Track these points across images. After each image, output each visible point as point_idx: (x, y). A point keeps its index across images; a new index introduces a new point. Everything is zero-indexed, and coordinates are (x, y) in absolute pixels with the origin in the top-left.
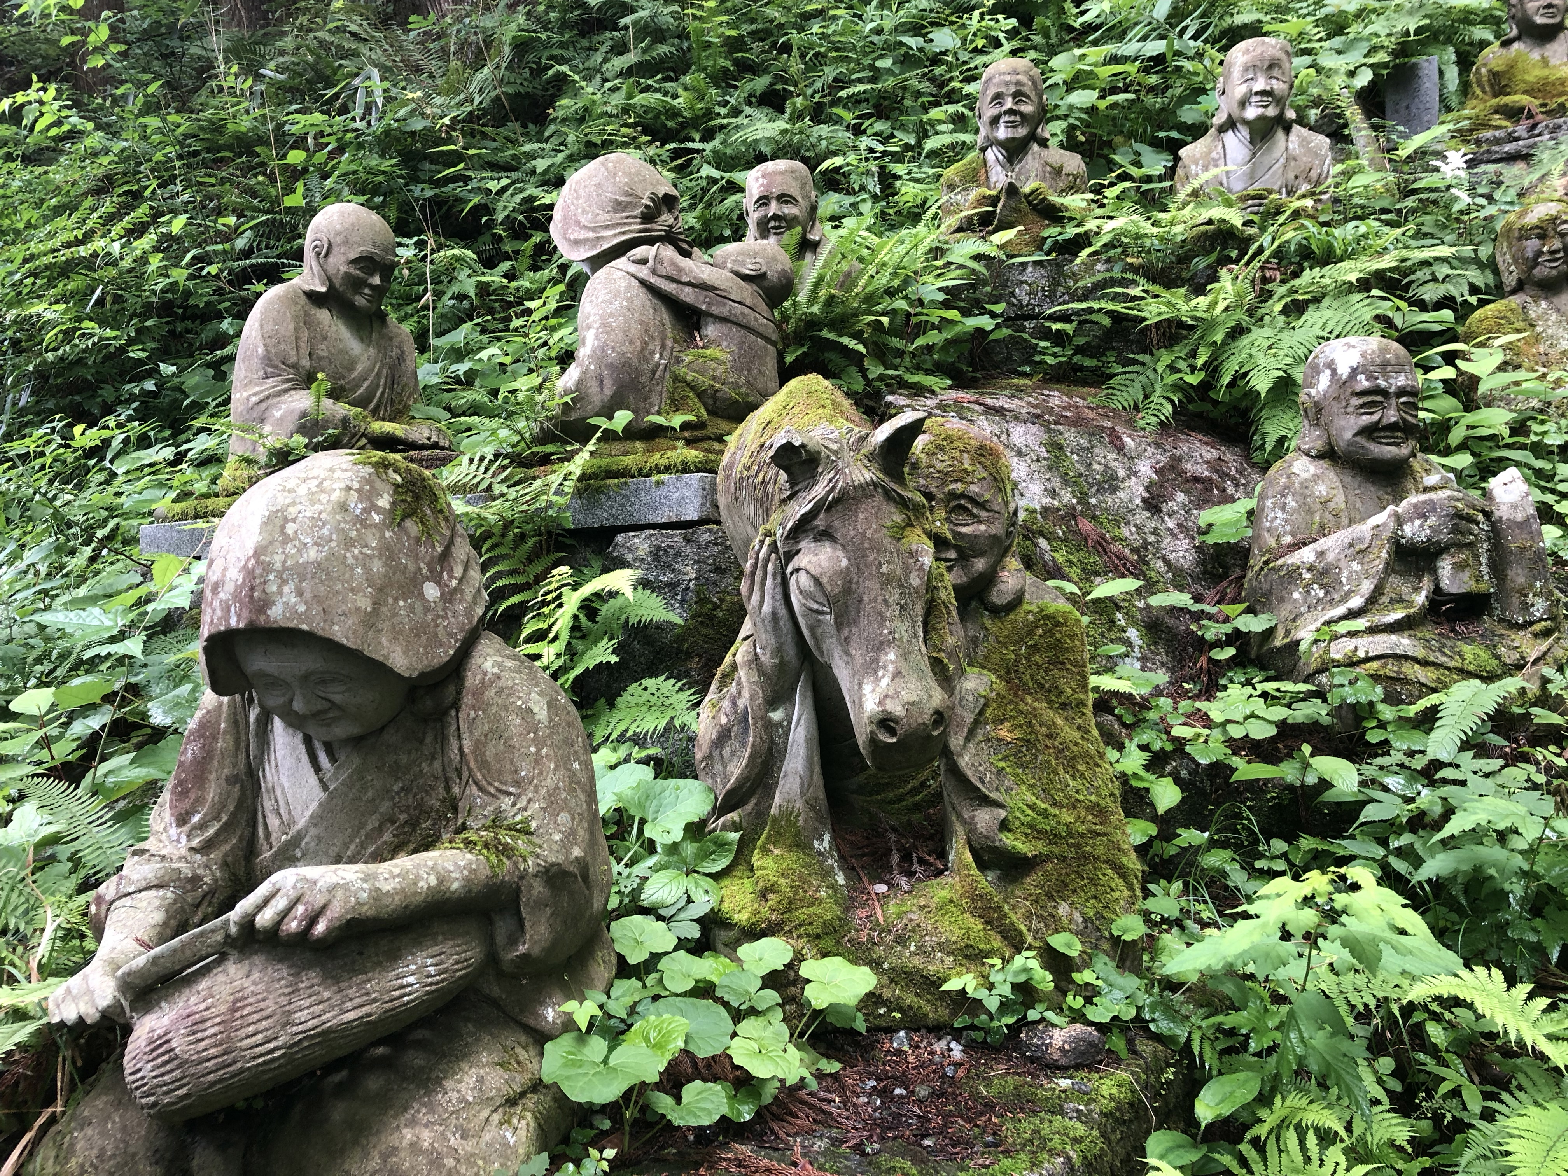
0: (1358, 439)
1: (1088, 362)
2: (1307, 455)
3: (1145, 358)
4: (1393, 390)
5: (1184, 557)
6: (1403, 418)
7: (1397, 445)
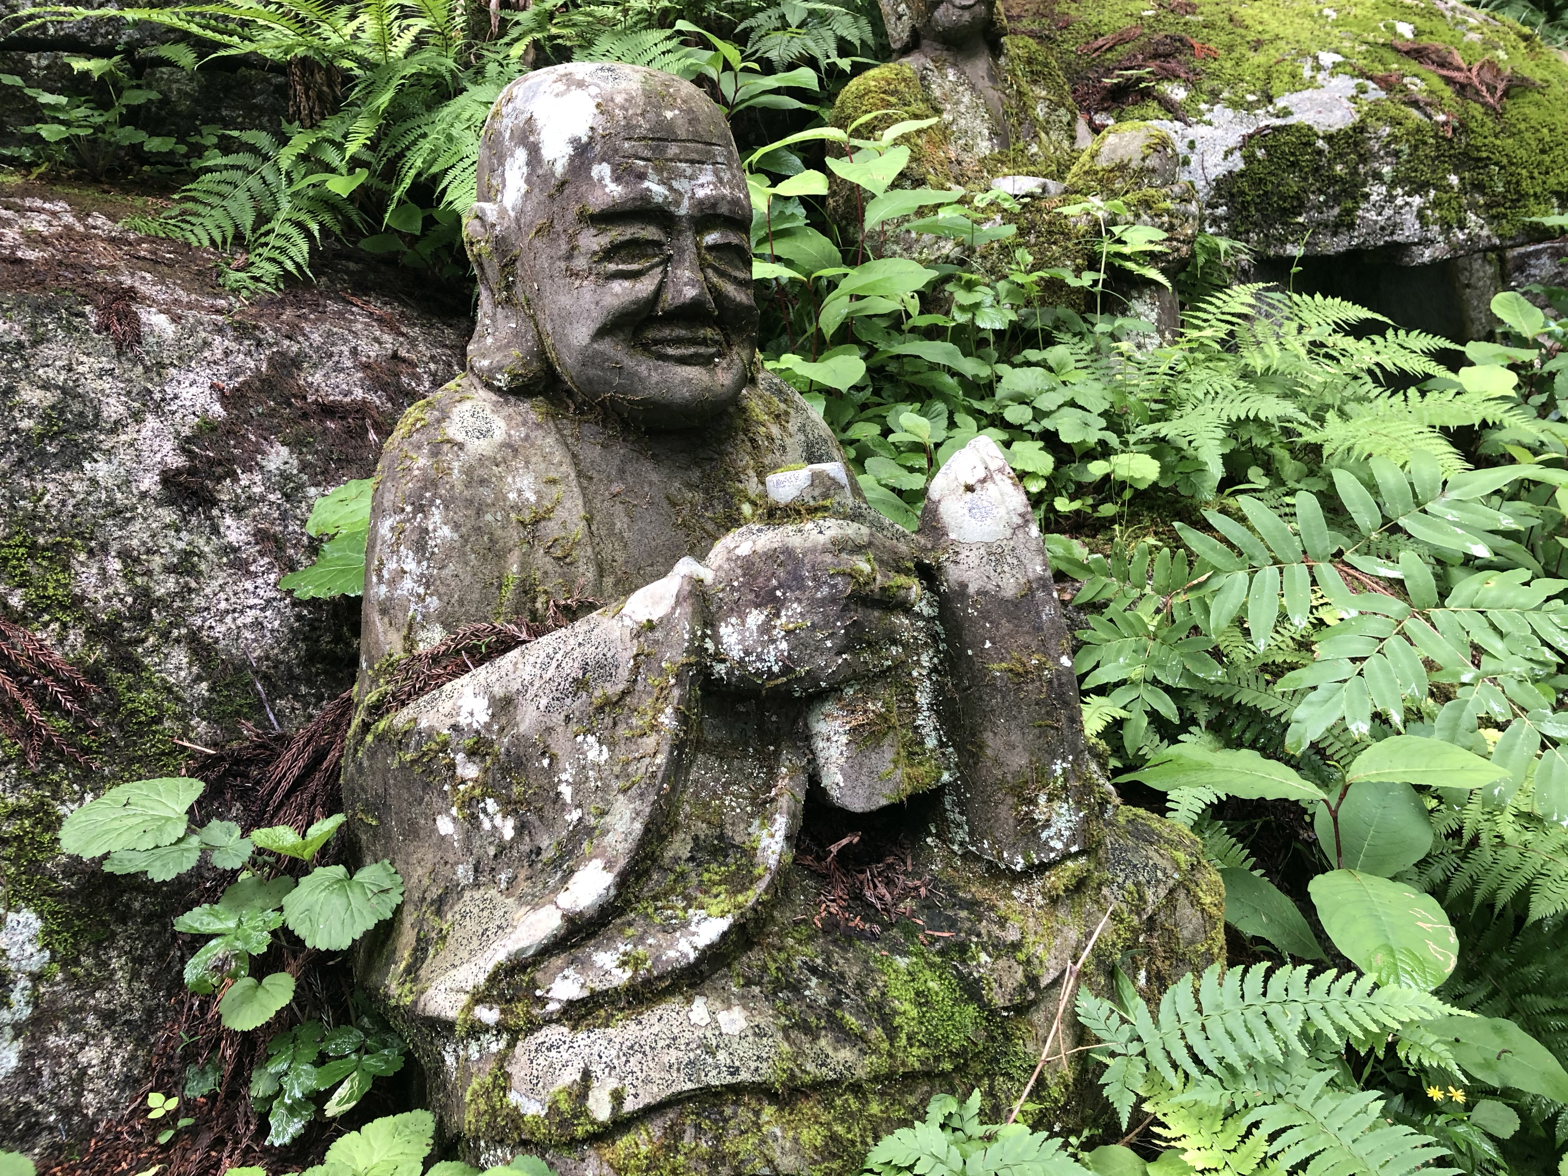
0: (606, 346)
1: (155, 144)
2: (488, 386)
3: (262, 139)
4: (684, 209)
5: (257, 624)
6: (714, 290)
7: (705, 361)
